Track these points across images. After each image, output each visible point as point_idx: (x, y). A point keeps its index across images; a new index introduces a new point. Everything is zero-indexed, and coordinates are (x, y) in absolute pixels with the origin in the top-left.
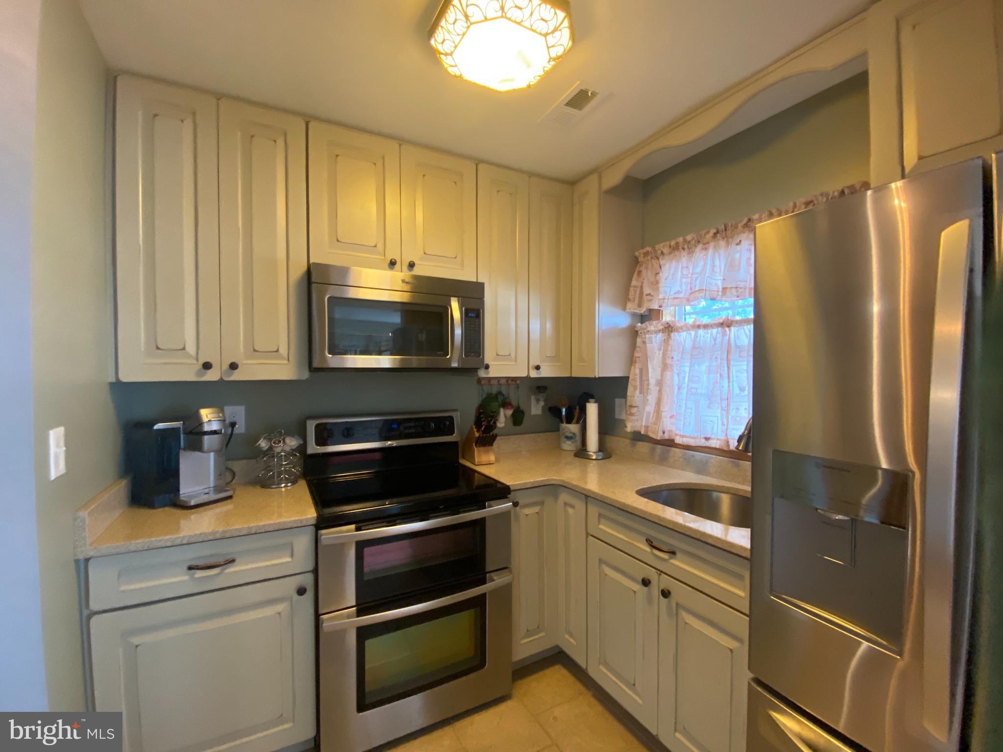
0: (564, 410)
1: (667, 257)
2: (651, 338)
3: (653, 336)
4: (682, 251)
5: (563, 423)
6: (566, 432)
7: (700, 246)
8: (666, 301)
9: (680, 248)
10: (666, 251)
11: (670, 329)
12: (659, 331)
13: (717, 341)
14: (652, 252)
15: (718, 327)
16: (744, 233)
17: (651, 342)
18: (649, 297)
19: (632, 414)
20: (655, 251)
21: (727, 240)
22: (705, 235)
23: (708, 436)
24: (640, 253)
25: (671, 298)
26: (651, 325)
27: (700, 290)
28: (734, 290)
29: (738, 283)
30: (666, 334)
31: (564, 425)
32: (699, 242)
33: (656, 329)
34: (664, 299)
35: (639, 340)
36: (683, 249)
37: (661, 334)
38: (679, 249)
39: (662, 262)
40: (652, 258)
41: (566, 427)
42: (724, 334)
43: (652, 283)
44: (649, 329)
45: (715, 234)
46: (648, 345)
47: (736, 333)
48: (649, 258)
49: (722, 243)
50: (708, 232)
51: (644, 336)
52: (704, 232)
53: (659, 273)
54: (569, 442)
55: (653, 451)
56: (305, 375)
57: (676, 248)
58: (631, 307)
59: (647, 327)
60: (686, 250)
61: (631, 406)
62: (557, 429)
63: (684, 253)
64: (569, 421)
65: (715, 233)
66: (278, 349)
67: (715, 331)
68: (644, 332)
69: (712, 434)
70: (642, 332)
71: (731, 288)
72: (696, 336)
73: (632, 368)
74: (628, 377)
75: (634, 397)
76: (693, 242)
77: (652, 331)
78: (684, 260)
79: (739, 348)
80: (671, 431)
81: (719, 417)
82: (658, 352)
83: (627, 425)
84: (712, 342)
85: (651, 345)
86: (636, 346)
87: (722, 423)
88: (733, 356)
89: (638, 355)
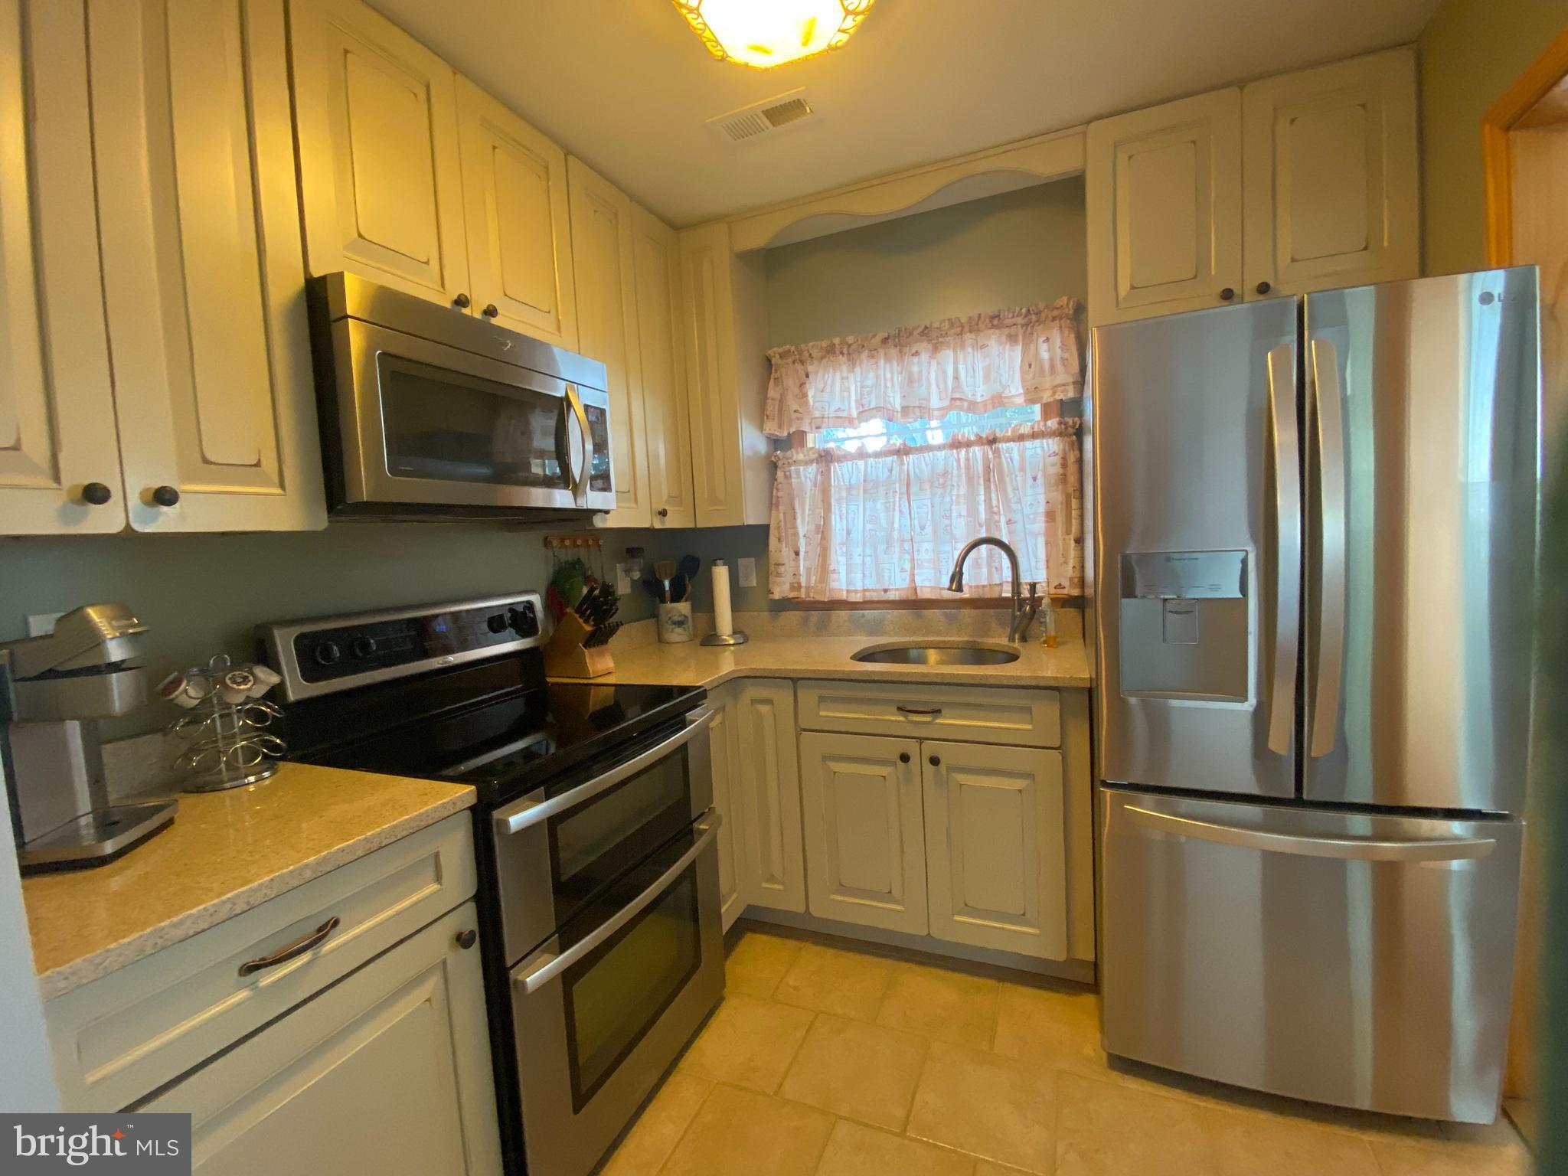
0: (667, 583)
1: (816, 363)
2: (798, 471)
3: (802, 468)
4: (841, 357)
5: (665, 602)
6: (675, 615)
7: (866, 353)
8: (826, 420)
9: (838, 352)
10: (815, 353)
11: (829, 458)
12: (812, 461)
13: (894, 472)
14: (796, 353)
15: (893, 455)
16: (922, 342)
17: (799, 477)
18: (798, 415)
19: (779, 575)
20: (800, 352)
21: (900, 350)
22: (871, 339)
23: (886, 587)
24: (775, 353)
25: (833, 417)
26: (797, 453)
27: (876, 408)
28: (917, 410)
29: (921, 402)
30: (824, 464)
31: (669, 605)
32: (863, 347)
33: (807, 458)
34: (823, 418)
35: (780, 474)
36: (842, 353)
37: (814, 465)
38: (835, 353)
39: (810, 369)
40: (794, 362)
41: (673, 608)
42: (902, 463)
43: (796, 396)
44: (795, 458)
45: (885, 340)
46: (793, 480)
47: (916, 461)
48: (790, 360)
49: (893, 351)
50: (874, 336)
51: (787, 469)
52: (871, 335)
53: (805, 383)
54: (678, 630)
55: (806, 620)
56: (321, 521)
57: (830, 351)
58: (771, 427)
59: (792, 455)
60: (845, 356)
61: (778, 564)
62: (654, 614)
63: (843, 359)
64: (676, 599)
65: (886, 338)
66: (259, 460)
67: (889, 459)
68: (789, 463)
69: (890, 583)
70: (786, 462)
71: (915, 407)
72: (866, 466)
73: (773, 512)
74: (769, 525)
75: (781, 551)
76: (854, 346)
77: (800, 461)
78: (844, 368)
79: (920, 480)
80: (833, 590)
81: (896, 563)
82: (813, 488)
83: (772, 590)
84: (887, 473)
85: (799, 480)
86: (776, 483)
87: (902, 569)
88: (914, 489)
89: (780, 494)
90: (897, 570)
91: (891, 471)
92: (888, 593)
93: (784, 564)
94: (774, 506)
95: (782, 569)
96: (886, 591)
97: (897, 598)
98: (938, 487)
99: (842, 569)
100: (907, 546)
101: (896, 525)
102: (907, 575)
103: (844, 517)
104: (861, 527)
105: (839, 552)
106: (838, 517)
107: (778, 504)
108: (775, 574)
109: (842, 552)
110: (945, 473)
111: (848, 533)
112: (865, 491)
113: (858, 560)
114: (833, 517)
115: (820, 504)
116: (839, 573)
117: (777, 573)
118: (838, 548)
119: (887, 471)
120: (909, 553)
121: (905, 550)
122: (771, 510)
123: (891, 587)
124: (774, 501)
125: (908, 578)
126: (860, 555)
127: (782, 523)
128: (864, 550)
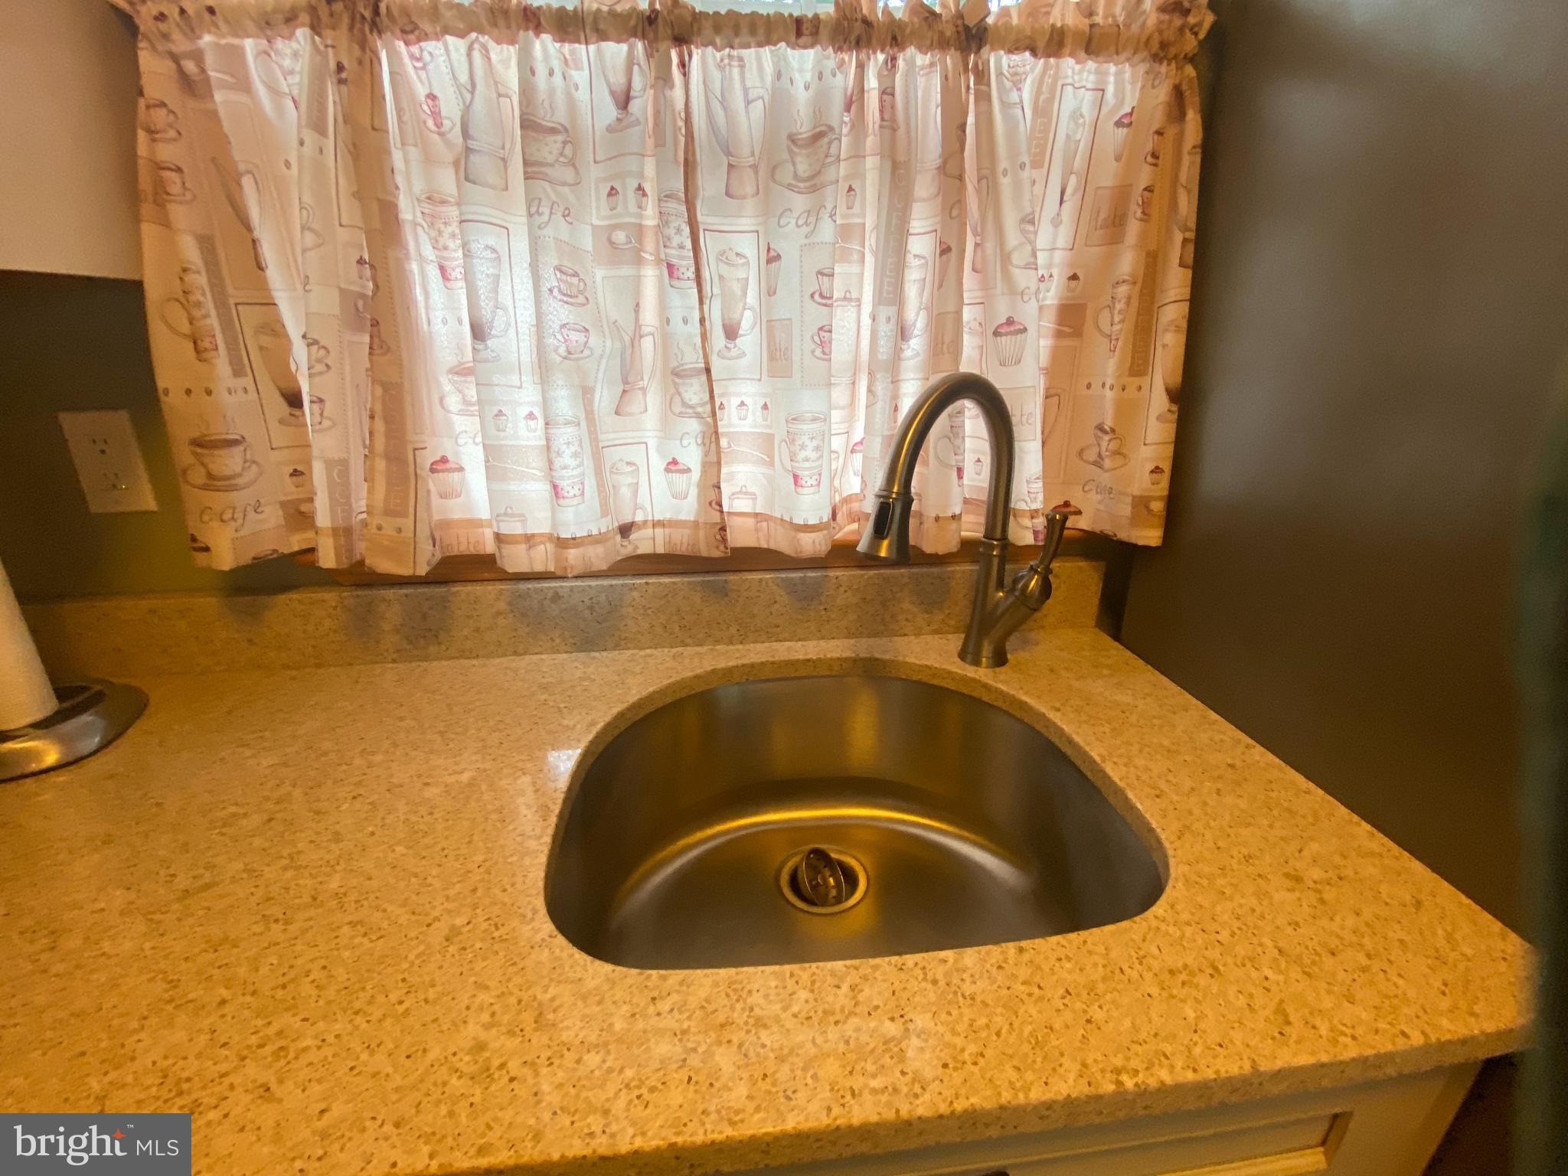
19: (215, 482)
23: (628, 519)
35: (153, 65)
46: (217, 98)
61: (203, 444)
69: (637, 508)
70: (176, 15)
73: (149, 229)
74: (138, 282)
75: (209, 391)
79: (728, 154)
80: (446, 524)
81: (652, 443)
82: (309, 136)
83: (205, 539)
84: (609, 112)
85: (243, 98)
86: (142, 103)
87: (674, 462)
88: (710, 185)
89: (166, 153)
90: (658, 464)
91: (624, 101)
92: (633, 536)
93: (234, 443)
94: (147, 209)
95: (230, 462)
96: (625, 530)
97: (660, 550)
98: (789, 187)
99: (471, 457)
100: (694, 392)
101: (649, 317)
102: (690, 483)
103: (457, 273)
104: (526, 316)
105: (453, 402)
106: (433, 272)
107: (161, 196)
108: (198, 476)
109: (466, 402)
110: (817, 137)
111: (478, 332)
112: (532, 169)
113: (527, 434)
114: (414, 266)
115: (350, 211)
116: (461, 469)
117: (210, 476)
118: (448, 388)
119: (609, 100)
120: (699, 416)
121: (684, 404)
122: (137, 220)
123: (639, 517)
124: (145, 182)
125: (694, 492)
126: (531, 416)
127: (200, 280)
128: (546, 404)
